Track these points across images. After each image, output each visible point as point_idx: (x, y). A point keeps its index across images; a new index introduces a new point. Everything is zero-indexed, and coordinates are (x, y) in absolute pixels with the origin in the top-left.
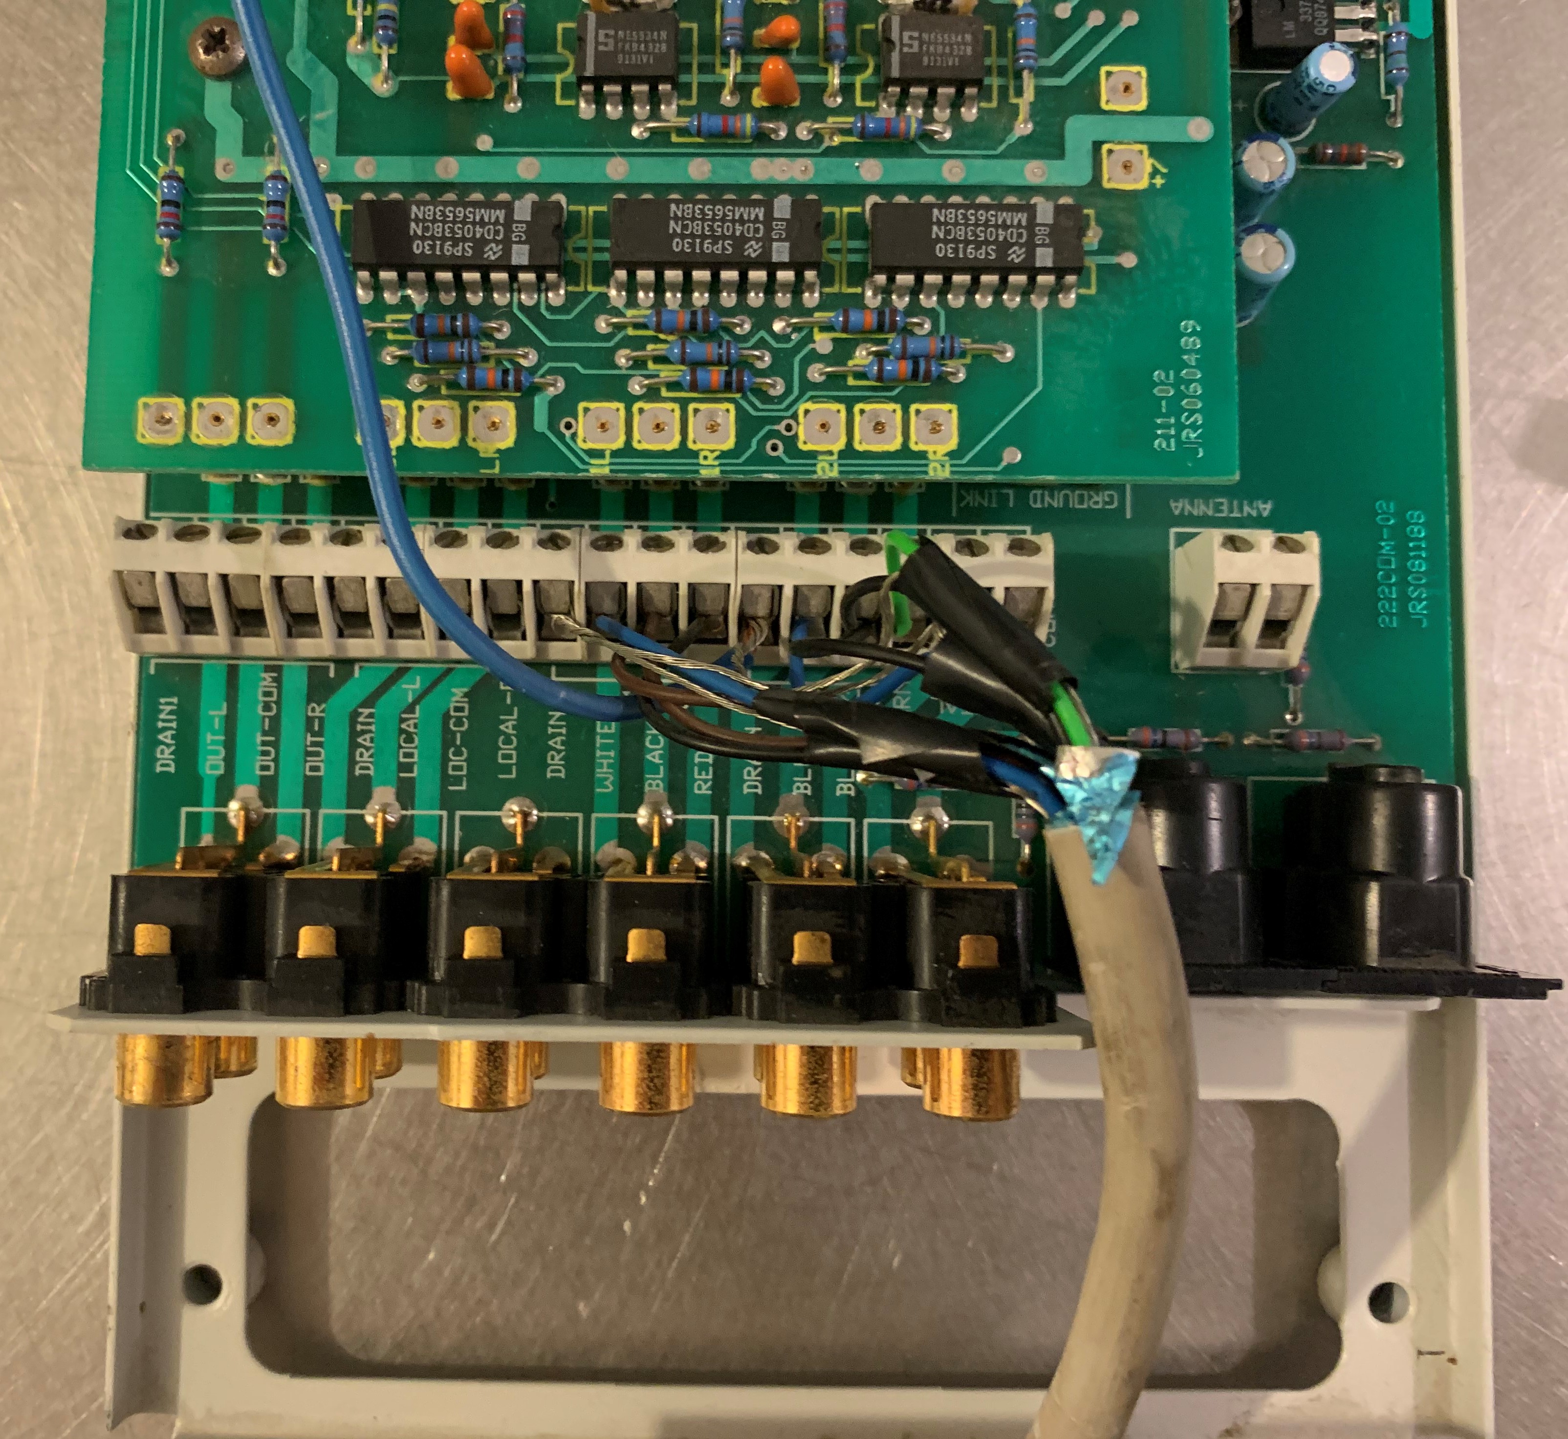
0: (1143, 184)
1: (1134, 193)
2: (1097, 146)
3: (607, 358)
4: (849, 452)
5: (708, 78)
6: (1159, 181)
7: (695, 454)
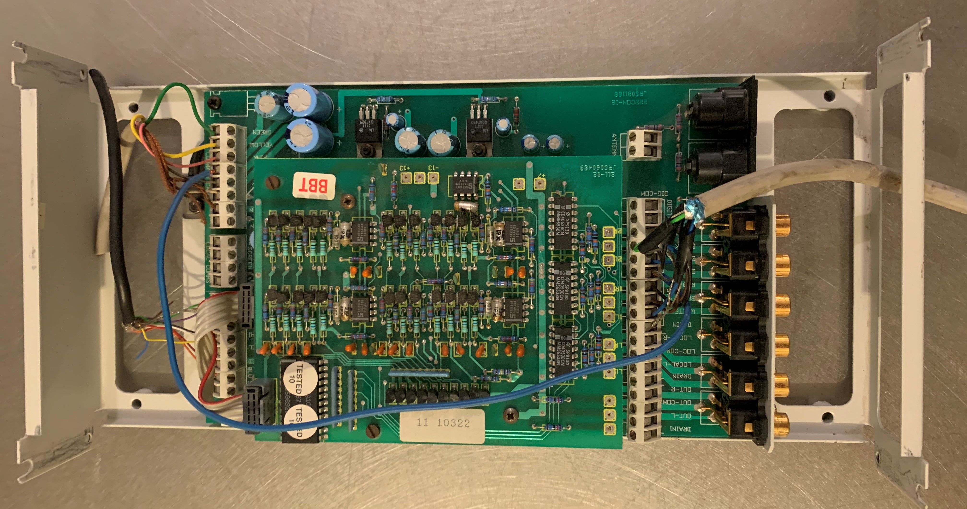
0: (545, 179)
1: (547, 182)
2: (534, 191)
3: (591, 315)
4: (615, 254)
5: (518, 290)
6: (544, 175)
7: (616, 292)
